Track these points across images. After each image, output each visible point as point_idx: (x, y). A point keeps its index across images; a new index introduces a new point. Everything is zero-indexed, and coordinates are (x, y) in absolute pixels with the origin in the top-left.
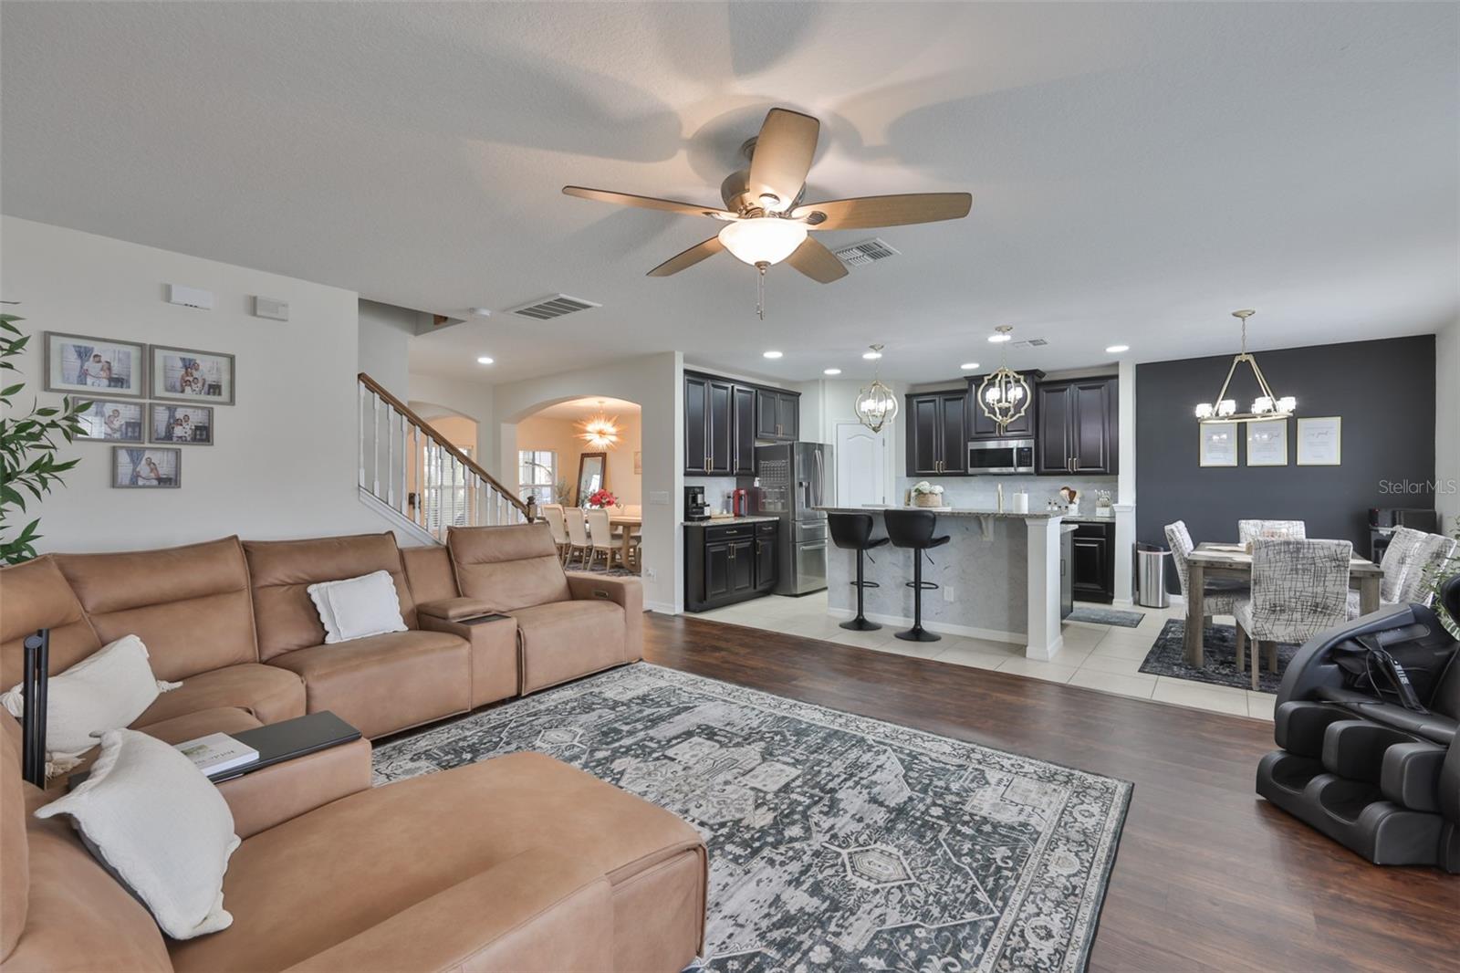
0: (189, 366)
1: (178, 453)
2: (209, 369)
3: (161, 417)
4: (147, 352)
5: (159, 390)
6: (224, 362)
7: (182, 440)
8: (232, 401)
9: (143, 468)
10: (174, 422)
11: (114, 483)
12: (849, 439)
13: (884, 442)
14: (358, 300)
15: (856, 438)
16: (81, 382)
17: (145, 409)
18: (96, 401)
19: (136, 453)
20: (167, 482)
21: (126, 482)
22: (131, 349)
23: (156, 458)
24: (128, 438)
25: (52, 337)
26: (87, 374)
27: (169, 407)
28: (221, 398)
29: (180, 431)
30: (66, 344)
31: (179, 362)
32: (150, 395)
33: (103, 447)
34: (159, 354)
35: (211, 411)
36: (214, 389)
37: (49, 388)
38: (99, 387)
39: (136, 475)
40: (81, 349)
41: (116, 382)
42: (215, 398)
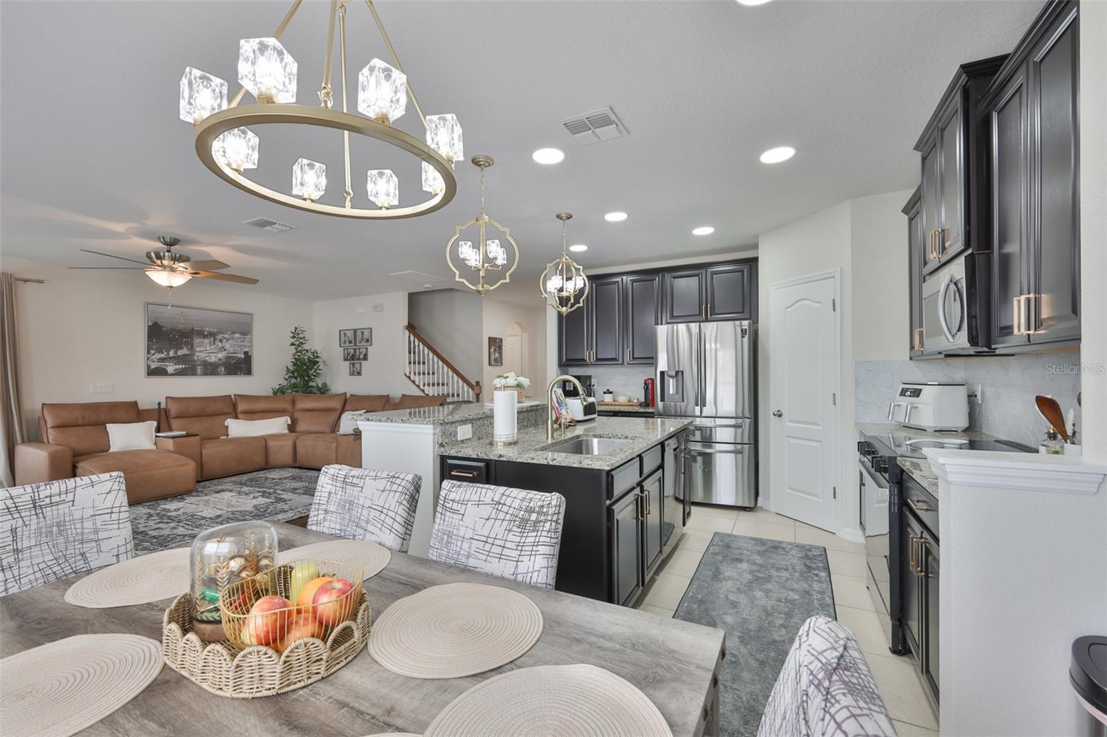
0: (362, 333)
1: (361, 363)
2: (366, 335)
3: (358, 351)
4: (355, 331)
5: (358, 344)
6: (369, 330)
7: (362, 360)
8: (371, 345)
9: (355, 369)
10: (360, 353)
11: (350, 375)
12: (787, 308)
13: (834, 305)
14: (409, 294)
15: (796, 305)
16: (345, 343)
17: (355, 350)
18: (348, 349)
19: (353, 364)
20: (359, 373)
21: (352, 374)
22: (352, 331)
23: (357, 366)
24: (352, 360)
25: (340, 331)
26: (345, 341)
27: (359, 349)
28: (369, 344)
29: (361, 357)
30: (342, 332)
31: (360, 333)
32: (355, 345)
33: (348, 363)
34: (358, 331)
35: (367, 348)
36: (367, 341)
37: (340, 346)
38: (347, 344)
39: (354, 371)
40: (345, 334)
41: (350, 342)
42: (367, 344)
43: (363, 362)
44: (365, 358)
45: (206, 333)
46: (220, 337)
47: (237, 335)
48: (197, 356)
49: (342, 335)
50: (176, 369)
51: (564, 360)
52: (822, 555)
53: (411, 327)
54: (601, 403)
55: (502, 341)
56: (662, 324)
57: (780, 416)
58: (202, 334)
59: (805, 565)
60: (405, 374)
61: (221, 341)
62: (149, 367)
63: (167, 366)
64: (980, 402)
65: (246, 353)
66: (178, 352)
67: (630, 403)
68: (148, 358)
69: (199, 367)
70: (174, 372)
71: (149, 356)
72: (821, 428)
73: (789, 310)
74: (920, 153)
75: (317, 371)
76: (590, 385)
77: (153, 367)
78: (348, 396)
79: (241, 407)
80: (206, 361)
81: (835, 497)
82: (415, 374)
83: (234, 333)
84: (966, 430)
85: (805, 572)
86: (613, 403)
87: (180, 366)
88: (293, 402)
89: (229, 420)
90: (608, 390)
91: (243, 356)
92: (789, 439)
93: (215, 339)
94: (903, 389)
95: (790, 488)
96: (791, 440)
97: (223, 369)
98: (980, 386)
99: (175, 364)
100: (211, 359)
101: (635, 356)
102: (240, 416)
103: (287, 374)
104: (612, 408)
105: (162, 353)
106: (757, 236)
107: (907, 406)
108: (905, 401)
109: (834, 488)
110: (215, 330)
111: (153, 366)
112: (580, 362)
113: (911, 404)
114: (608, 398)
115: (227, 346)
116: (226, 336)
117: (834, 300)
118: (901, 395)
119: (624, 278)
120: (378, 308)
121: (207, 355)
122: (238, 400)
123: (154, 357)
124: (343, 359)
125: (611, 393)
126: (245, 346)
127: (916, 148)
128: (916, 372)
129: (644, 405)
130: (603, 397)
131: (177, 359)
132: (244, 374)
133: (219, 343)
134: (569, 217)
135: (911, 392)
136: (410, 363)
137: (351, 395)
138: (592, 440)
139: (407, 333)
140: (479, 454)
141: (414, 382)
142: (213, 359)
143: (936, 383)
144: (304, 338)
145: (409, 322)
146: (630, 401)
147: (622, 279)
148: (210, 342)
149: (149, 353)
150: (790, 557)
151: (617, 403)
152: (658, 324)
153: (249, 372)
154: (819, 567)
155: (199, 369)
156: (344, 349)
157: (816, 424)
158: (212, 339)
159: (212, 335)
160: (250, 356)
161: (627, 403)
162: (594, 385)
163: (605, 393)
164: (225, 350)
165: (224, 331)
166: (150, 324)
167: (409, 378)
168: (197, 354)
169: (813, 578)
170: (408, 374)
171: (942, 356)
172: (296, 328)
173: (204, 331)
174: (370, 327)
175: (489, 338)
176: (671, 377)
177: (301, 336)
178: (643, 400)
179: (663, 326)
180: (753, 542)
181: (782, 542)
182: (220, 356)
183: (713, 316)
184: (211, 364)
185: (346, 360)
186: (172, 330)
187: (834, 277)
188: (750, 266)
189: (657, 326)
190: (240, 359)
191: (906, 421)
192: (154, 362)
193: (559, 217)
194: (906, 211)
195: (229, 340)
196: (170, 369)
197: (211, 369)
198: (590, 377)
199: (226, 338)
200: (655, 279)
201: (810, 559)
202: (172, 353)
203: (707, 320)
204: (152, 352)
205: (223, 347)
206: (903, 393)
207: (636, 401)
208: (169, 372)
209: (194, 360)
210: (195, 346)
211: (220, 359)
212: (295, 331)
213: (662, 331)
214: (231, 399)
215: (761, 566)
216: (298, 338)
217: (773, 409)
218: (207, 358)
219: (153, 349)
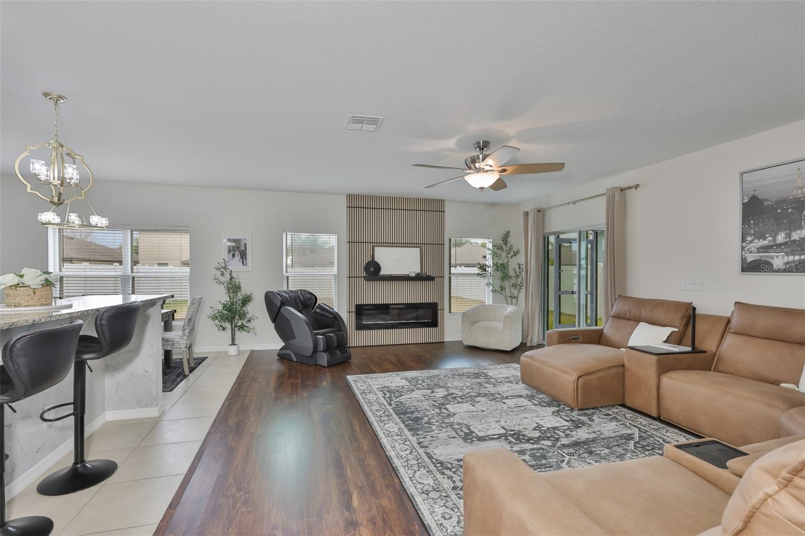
50: (788, 263)
62: (743, 260)
63: (772, 258)
66: (794, 233)
68: (743, 248)
70: (784, 267)
71: (744, 244)
77: (749, 260)
87: (797, 258)
99: (787, 254)
105: (765, 239)
111: (750, 258)
123: (751, 245)
131: (791, 246)
149: (744, 240)
166: (746, 200)
186: (782, 202)
192: (751, 252)
196: (779, 260)
202: (781, 238)
204: (749, 238)
208: (775, 267)
219: (751, 235)
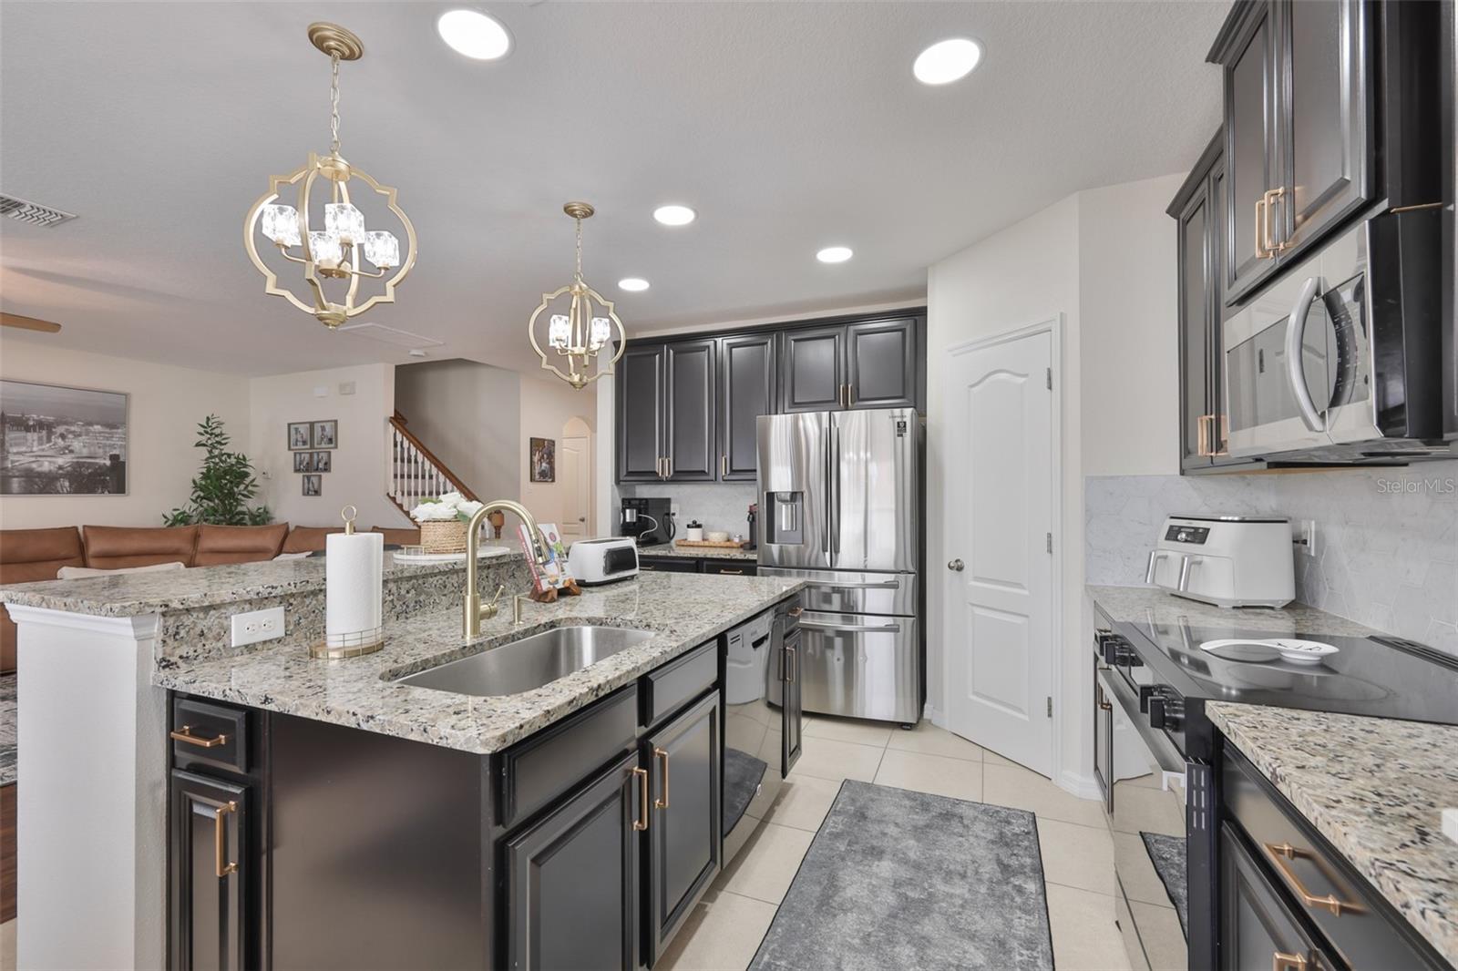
0: (323, 428)
1: (320, 476)
2: (329, 431)
3: (315, 457)
4: (312, 424)
5: (316, 446)
6: (333, 423)
7: (322, 470)
8: (336, 447)
9: (311, 485)
10: (319, 461)
11: (304, 494)
12: (972, 386)
13: (1050, 379)
14: (397, 367)
15: (987, 380)
16: (296, 445)
17: (311, 454)
18: (300, 454)
19: (309, 478)
20: (317, 493)
21: (306, 493)
22: (308, 425)
23: (314, 480)
24: (307, 471)
25: (289, 425)
26: (297, 441)
27: (318, 453)
28: (333, 445)
29: (321, 466)
30: (292, 426)
31: (320, 429)
32: (312, 447)
33: (300, 475)
34: (316, 425)
35: (330, 453)
36: (330, 440)
37: (289, 449)
38: (300, 446)
39: (309, 489)
40: (296, 429)
41: (304, 443)
42: (330, 446)
43: (324, 475)
44: (327, 468)
45: (31, 423)
46: (61, 429)
47: (97, 428)
48: (13, 462)
49: (293, 432)
51: (625, 473)
52: (1028, 833)
53: (399, 420)
54: (682, 543)
55: (554, 445)
56: (777, 413)
57: (960, 569)
58: (22, 424)
59: (999, 862)
60: (388, 494)
61: (63, 437)
64: (1313, 554)
65: (114, 458)
67: (728, 544)
69: (15, 479)
72: (1026, 592)
73: (975, 389)
74: (1221, 66)
75: (250, 488)
76: (668, 514)
78: (292, 528)
79: (95, 546)
80: (31, 470)
81: (1050, 715)
82: (403, 494)
83: (91, 424)
84: (1291, 607)
85: (999, 882)
86: (702, 544)
88: (196, 538)
89: (64, 569)
90: (694, 522)
91: (108, 463)
92: (974, 608)
93: (50, 433)
94: (1171, 527)
95: (976, 693)
96: (978, 611)
97: (67, 484)
98: (1313, 522)
100: (41, 466)
101: (734, 468)
102: (91, 561)
103: (194, 493)
104: (700, 553)
106: (924, 271)
107: (1183, 560)
108: (1176, 551)
109: (1050, 699)
110: (51, 419)
112: (652, 477)
113: (1190, 556)
114: (694, 535)
115: (76, 445)
116: (73, 429)
117: (1049, 371)
118: (1168, 538)
119: (719, 340)
120: (346, 389)
121: (33, 459)
122: (89, 533)
124: (293, 469)
125: (699, 526)
126: (112, 446)
127: (1213, 57)
128: (1193, 498)
129: (748, 546)
130: (686, 533)
132: (109, 492)
133: (60, 440)
134: (589, 213)
135: (1188, 534)
136: (396, 476)
137: (297, 527)
138: (579, 631)
139: (391, 429)
140: (228, 692)
141: (400, 506)
142: (46, 466)
143: (1236, 519)
144: (221, 434)
145: (395, 411)
146: (728, 540)
147: (716, 342)
148: (40, 439)
150: (972, 839)
151: (706, 543)
152: (770, 414)
153: (119, 487)
154: (1022, 866)
155: (15, 483)
156: (295, 454)
157: (1019, 585)
158: (44, 432)
159: (45, 427)
160: (124, 463)
161: (722, 544)
162: (674, 514)
163: (688, 526)
164: (71, 452)
165: (70, 419)
167: (394, 499)
168: (11, 457)
169: (1013, 900)
170: (392, 495)
171: (1264, 465)
172: (208, 418)
173: (28, 419)
174: (334, 419)
175: (531, 439)
176: (784, 501)
177: (217, 431)
178: (747, 538)
179: (778, 416)
180: (907, 803)
181: (957, 802)
182: (60, 461)
183: (856, 404)
184: (40, 475)
185: (297, 470)
187: (1050, 331)
188: (916, 321)
189: (768, 416)
190: (101, 467)
191: (1181, 589)
193: (569, 210)
194: (1174, 210)
195: (80, 435)
197: (40, 484)
198: (668, 501)
199: (73, 432)
200: (766, 343)
201: (1007, 844)
203: (847, 408)
205: (67, 448)
206: (1173, 534)
207: (737, 540)
209: (5, 469)
210: (7, 444)
211: (60, 468)
212: (208, 424)
213: (779, 425)
214: (78, 533)
215: (917, 866)
216: (212, 434)
217: (949, 557)
218: (34, 466)
